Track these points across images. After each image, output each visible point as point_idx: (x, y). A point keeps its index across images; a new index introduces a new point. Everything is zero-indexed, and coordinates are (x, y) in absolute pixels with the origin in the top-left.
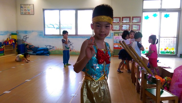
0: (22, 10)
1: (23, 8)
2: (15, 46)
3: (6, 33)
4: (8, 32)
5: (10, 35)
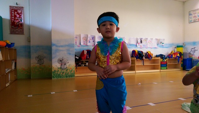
0: (190, 17)
1: (192, 15)
2: (180, 60)
3: (171, 45)
4: (173, 44)
5: (175, 48)
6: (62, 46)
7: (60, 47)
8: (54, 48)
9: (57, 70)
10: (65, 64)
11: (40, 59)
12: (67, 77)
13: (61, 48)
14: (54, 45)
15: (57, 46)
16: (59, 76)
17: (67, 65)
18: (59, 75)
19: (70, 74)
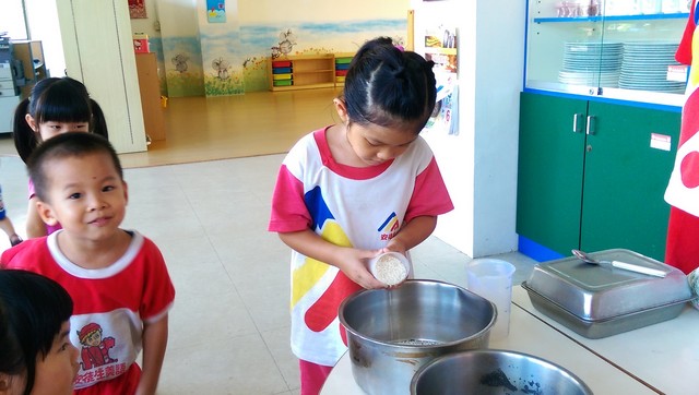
6: (217, 38)
7: (214, 39)
8: (204, 42)
9: (211, 80)
10: (226, 70)
11: (180, 62)
12: (230, 93)
13: (215, 42)
14: (204, 36)
15: (209, 39)
16: (217, 91)
17: (230, 71)
18: (217, 89)
19: (235, 88)
